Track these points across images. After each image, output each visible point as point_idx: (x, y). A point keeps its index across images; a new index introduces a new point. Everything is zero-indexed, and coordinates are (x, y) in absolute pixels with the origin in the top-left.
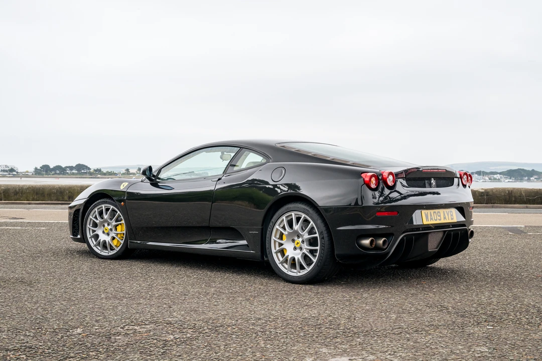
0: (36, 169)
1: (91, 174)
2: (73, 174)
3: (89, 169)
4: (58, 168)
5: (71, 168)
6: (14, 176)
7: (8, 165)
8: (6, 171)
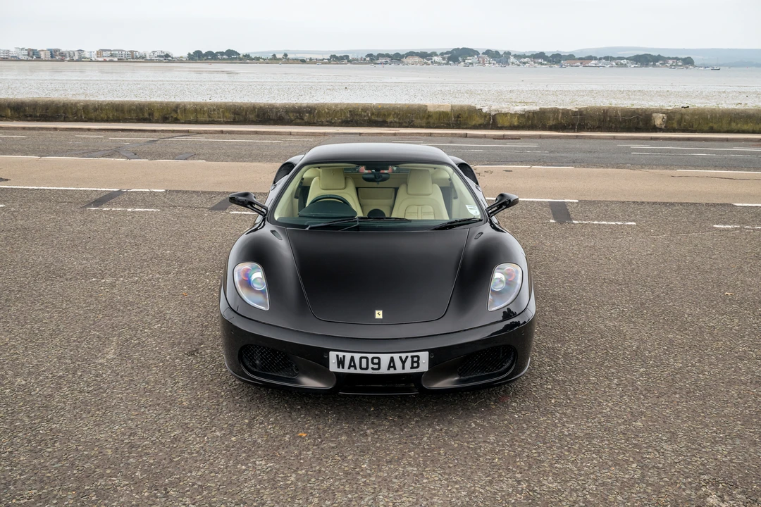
0: (189, 54)
1: (240, 59)
2: (224, 59)
3: (239, 54)
4: (210, 53)
5: (222, 54)
6: (170, 61)
7: (163, 50)
8: (162, 57)
